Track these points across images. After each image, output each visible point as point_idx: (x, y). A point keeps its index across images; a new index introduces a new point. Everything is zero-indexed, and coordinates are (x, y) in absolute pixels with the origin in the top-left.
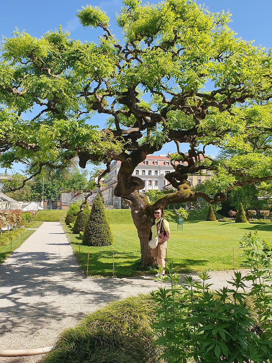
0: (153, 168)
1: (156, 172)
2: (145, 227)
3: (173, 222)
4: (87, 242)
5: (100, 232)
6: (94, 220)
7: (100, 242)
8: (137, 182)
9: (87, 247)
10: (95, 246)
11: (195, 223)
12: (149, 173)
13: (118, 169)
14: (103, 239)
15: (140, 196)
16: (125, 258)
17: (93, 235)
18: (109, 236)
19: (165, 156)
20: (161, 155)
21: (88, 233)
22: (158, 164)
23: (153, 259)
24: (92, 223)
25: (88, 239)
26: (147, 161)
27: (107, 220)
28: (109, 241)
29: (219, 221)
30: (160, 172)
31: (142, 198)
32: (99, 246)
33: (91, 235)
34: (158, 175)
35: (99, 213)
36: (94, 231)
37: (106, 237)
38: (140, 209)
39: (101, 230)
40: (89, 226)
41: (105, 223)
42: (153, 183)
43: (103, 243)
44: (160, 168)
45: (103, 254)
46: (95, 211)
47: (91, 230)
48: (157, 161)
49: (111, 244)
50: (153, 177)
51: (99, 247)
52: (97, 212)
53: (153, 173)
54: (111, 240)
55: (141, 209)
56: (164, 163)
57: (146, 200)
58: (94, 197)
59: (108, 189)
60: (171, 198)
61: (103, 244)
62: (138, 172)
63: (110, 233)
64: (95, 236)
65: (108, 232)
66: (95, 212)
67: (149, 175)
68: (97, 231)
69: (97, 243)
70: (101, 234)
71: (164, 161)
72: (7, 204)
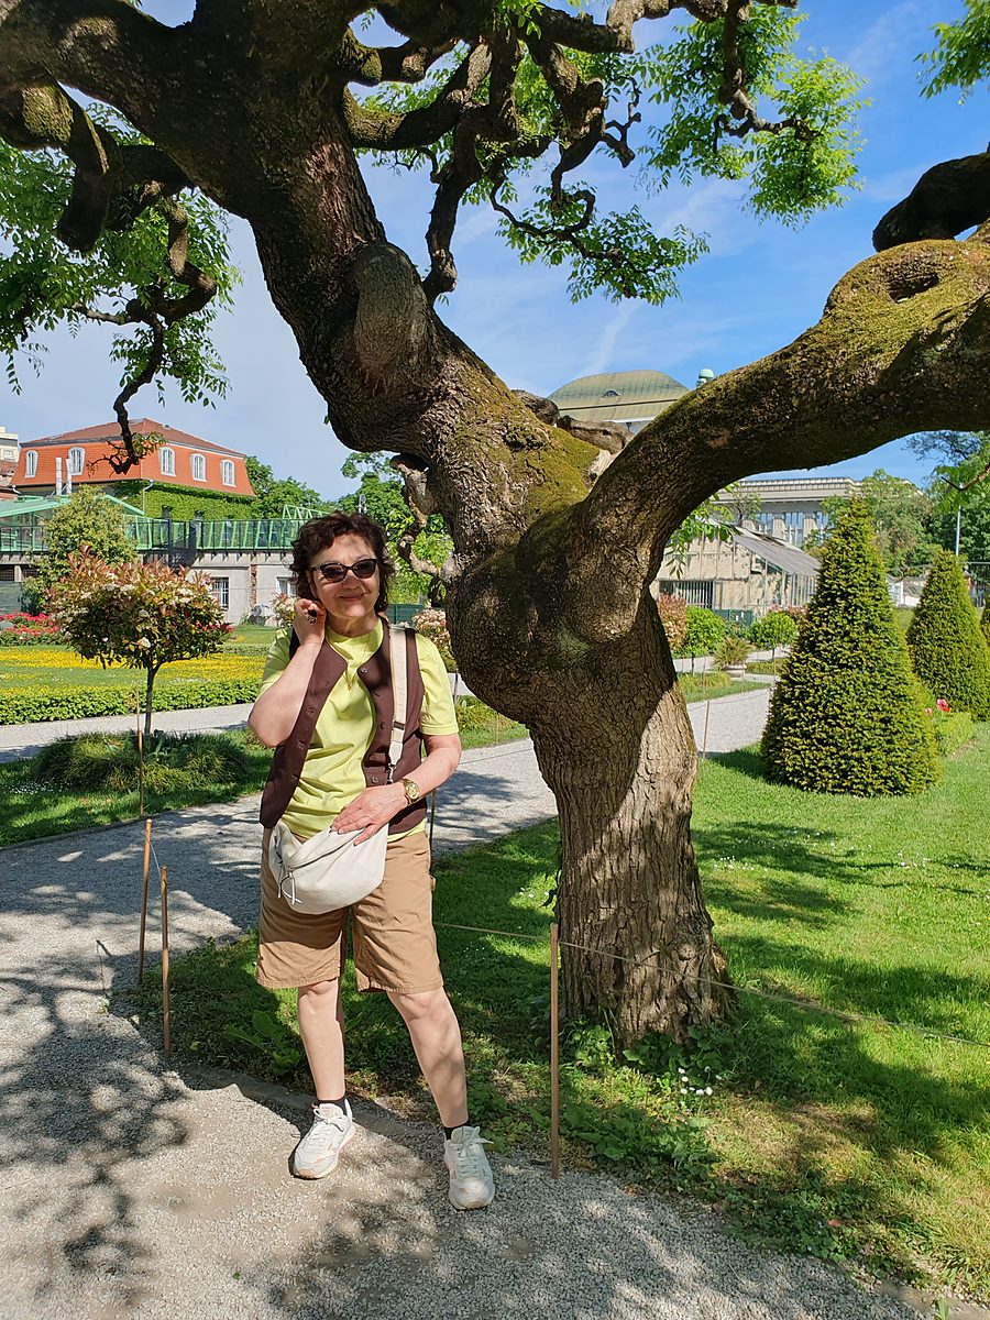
10: (797, 786)
31: (514, 445)
55: (484, 546)
72: (779, 583)
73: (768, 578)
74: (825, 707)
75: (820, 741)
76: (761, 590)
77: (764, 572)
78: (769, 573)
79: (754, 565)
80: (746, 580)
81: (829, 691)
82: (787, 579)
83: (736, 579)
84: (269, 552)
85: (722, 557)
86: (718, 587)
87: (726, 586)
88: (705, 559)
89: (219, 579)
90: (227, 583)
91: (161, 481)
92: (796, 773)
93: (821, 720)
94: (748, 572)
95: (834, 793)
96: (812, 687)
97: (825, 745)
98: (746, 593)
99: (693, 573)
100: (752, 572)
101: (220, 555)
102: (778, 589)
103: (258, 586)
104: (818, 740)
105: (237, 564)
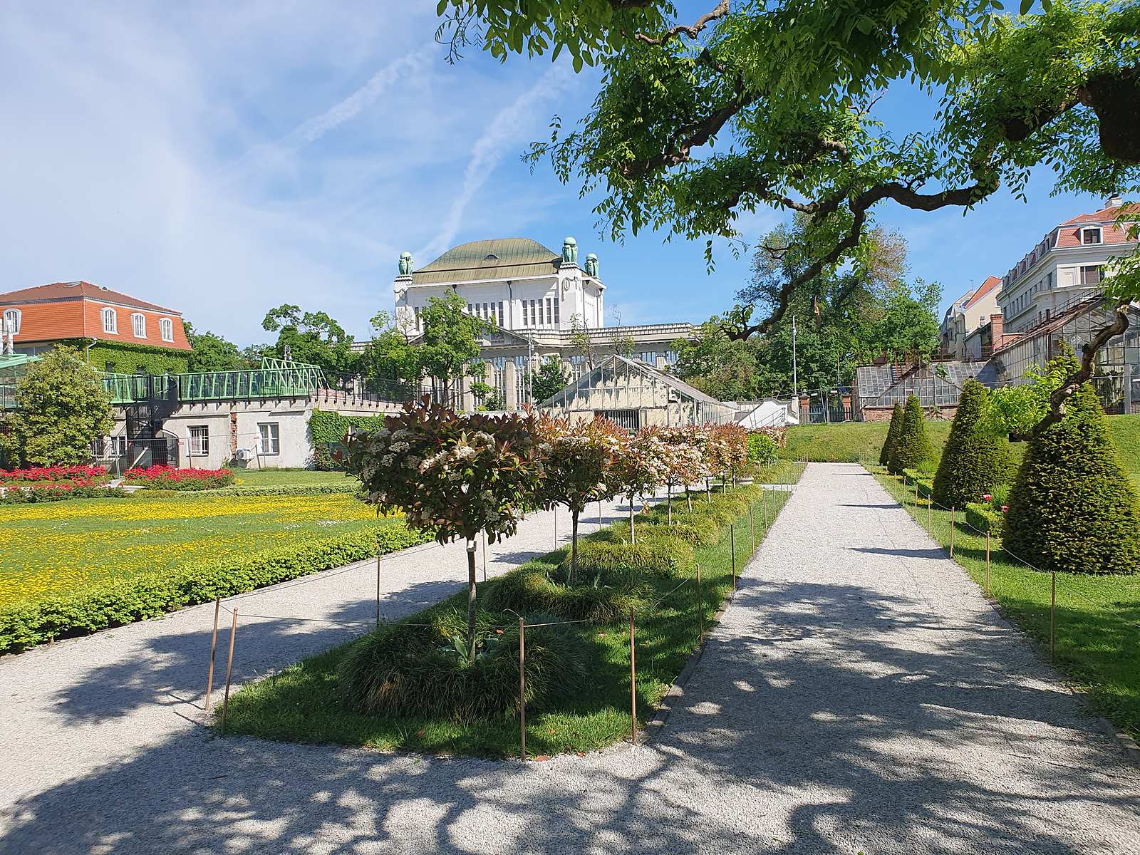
7: (1092, 554)
13: (1058, 266)
18: (1135, 530)
36: (1062, 506)
41: (1113, 472)
43: (1107, 558)
51: (1088, 576)
61: (1108, 564)
63: (1138, 519)
68: (1072, 506)
70: (1096, 519)
72: (692, 409)
73: (683, 405)
74: (1080, 505)
75: (1082, 533)
76: (678, 415)
77: (679, 401)
78: (683, 401)
79: (671, 395)
80: (666, 408)
81: (1082, 493)
82: (698, 406)
83: (657, 407)
84: (249, 400)
85: (645, 390)
86: (643, 414)
87: (649, 413)
88: (630, 392)
89: (198, 427)
90: (207, 431)
91: (104, 339)
92: (1064, 561)
93: (1079, 516)
94: (666, 401)
95: (1101, 574)
96: (1064, 491)
97: (1087, 536)
98: (666, 418)
99: (622, 403)
100: (670, 402)
101: (199, 406)
102: (691, 414)
103: (238, 432)
104: (1079, 532)
105: (216, 413)
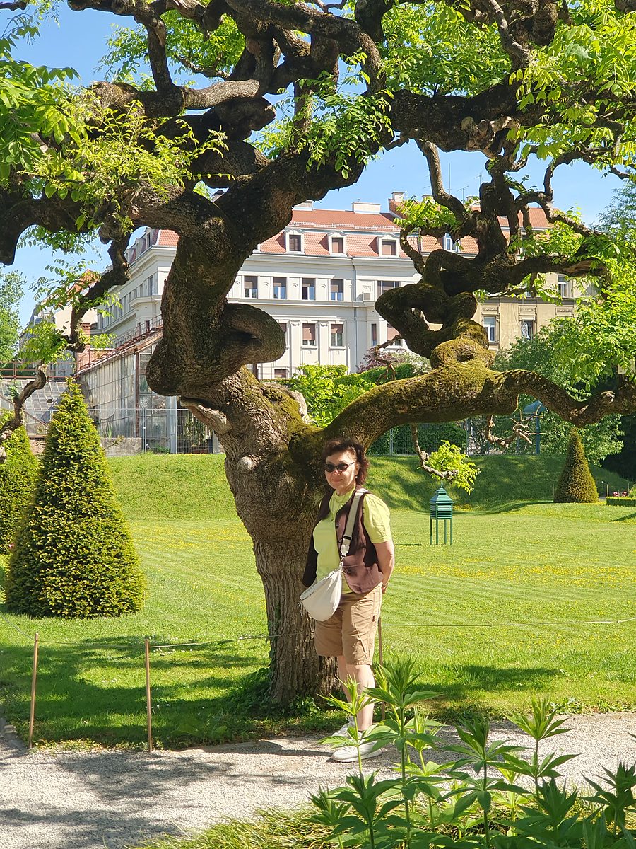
0: (322, 264)
1: (337, 283)
2: (287, 530)
3: (412, 508)
4: (27, 601)
5: (85, 557)
6: (55, 501)
7: (84, 598)
8: (251, 329)
9: (25, 620)
10: (61, 616)
11: (507, 510)
12: (305, 289)
13: (159, 268)
14: (95, 588)
15: (265, 393)
16: (196, 665)
17: (52, 568)
18: (124, 572)
19: (376, 210)
20: (359, 209)
21: (28, 561)
22: (345, 250)
23: (321, 668)
24: (45, 513)
25: (28, 589)
26: (296, 233)
27: (115, 504)
28: (123, 596)
29: (610, 503)
30: (353, 288)
31: (273, 400)
32: (82, 616)
33: (45, 566)
34: (347, 297)
35: (80, 470)
36: (59, 550)
37: (112, 579)
38: (266, 452)
39: (87, 548)
40: (33, 528)
41: (108, 514)
42: (325, 333)
43: (97, 602)
44: (354, 266)
45: (97, 651)
46: (61, 459)
47: (42, 547)
48: (339, 236)
49: (132, 608)
50: (323, 309)
51: (79, 621)
52: (68, 464)
53: (323, 292)
54: (135, 590)
55: (271, 452)
56: (374, 245)
57: (291, 410)
58: (50, 401)
59: (117, 365)
60: (402, 402)
61: (97, 607)
62: (255, 286)
63: (128, 560)
64: (62, 574)
65: (118, 556)
66: (60, 466)
67: (305, 297)
69: (69, 601)
70: (89, 562)
71: (373, 237)
96: (62, 534)
97: (80, 580)
